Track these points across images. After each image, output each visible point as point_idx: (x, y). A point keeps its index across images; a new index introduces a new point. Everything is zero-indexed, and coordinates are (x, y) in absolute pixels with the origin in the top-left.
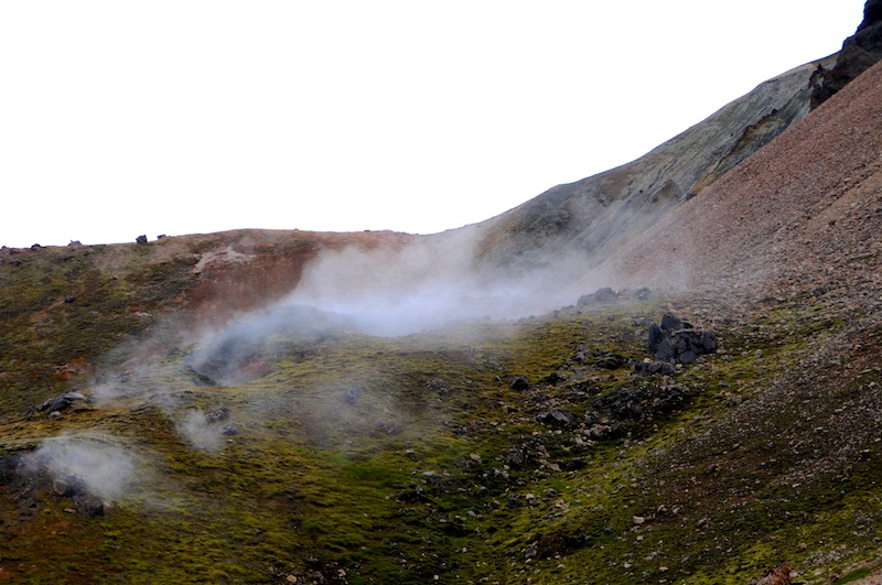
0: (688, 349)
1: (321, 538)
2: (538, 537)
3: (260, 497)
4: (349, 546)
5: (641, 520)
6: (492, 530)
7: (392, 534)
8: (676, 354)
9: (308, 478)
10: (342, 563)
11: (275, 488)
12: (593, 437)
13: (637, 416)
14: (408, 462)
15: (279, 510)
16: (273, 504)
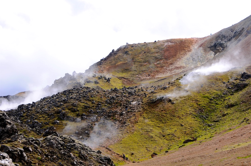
0: (247, 77)
1: (200, 106)
2: (228, 105)
3: (192, 100)
4: (204, 107)
5: (241, 102)
6: (222, 104)
7: (209, 105)
8: (245, 78)
9: (198, 98)
10: (203, 109)
11: (194, 99)
12: (234, 90)
13: (240, 87)
14: (210, 95)
15: (195, 102)
16: (194, 101)
